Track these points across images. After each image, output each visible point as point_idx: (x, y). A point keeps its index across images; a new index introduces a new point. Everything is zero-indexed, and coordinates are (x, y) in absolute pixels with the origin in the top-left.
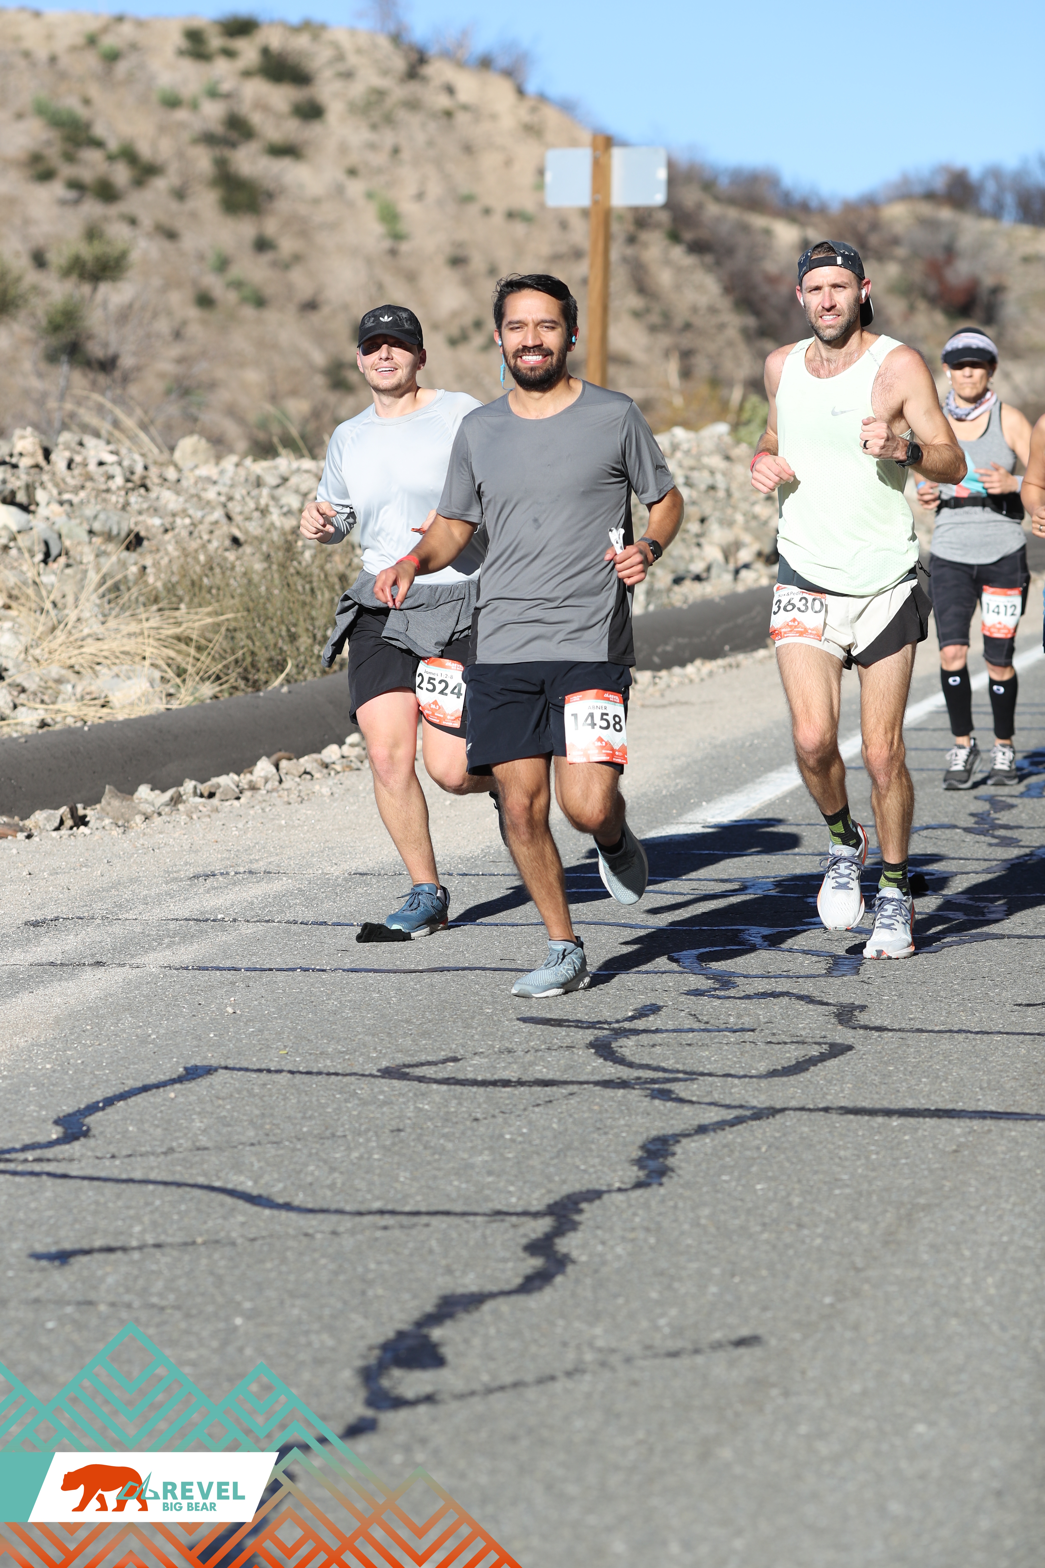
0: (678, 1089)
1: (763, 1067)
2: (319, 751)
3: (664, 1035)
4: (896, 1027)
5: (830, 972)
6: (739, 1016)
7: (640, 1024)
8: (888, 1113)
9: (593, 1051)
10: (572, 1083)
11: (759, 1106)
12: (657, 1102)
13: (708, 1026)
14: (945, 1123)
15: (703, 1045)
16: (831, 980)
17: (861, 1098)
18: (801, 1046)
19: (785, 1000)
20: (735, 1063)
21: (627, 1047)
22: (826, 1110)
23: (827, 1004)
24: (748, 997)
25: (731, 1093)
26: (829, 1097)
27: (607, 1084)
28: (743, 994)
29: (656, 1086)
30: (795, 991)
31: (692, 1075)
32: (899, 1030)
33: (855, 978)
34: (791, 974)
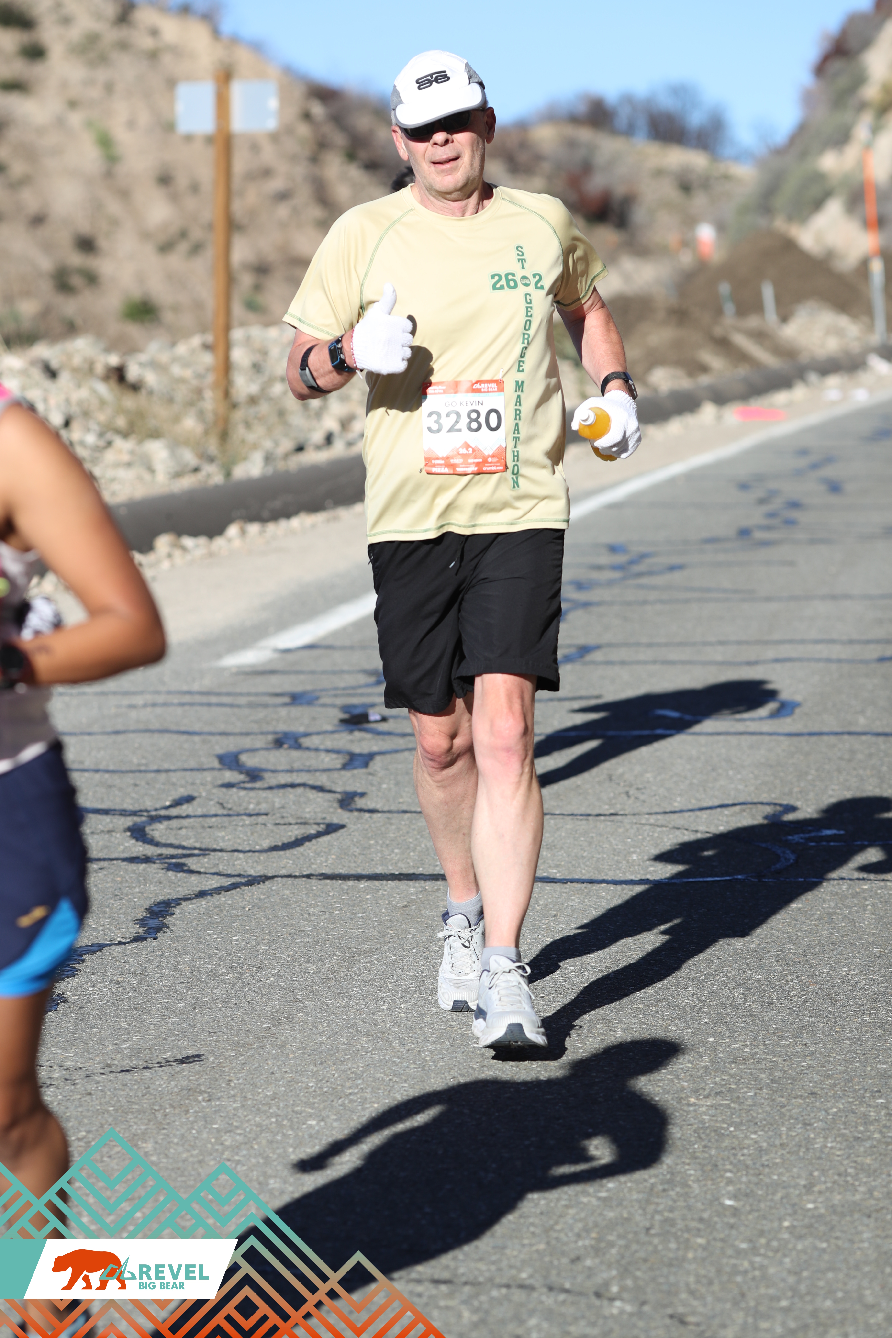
0: (192, 863)
1: (266, 844)
3: (192, 820)
4: (386, 809)
5: (345, 767)
6: (258, 803)
7: (174, 812)
8: (359, 878)
9: (129, 834)
10: (104, 860)
11: (254, 874)
12: (170, 873)
13: (231, 812)
14: (403, 885)
15: (222, 827)
16: (343, 773)
17: (340, 867)
18: (302, 826)
19: (300, 790)
20: (244, 841)
21: (158, 831)
22: (308, 876)
23: (334, 792)
24: (271, 788)
25: (234, 865)
26: (314, 866)
27: (132, 860)
28: (266, 785)
29: (174, 861)
30: (311, 782)
31: (205, 851)
32: (388, 812)
33: (363, 771)
34: (311, 768)
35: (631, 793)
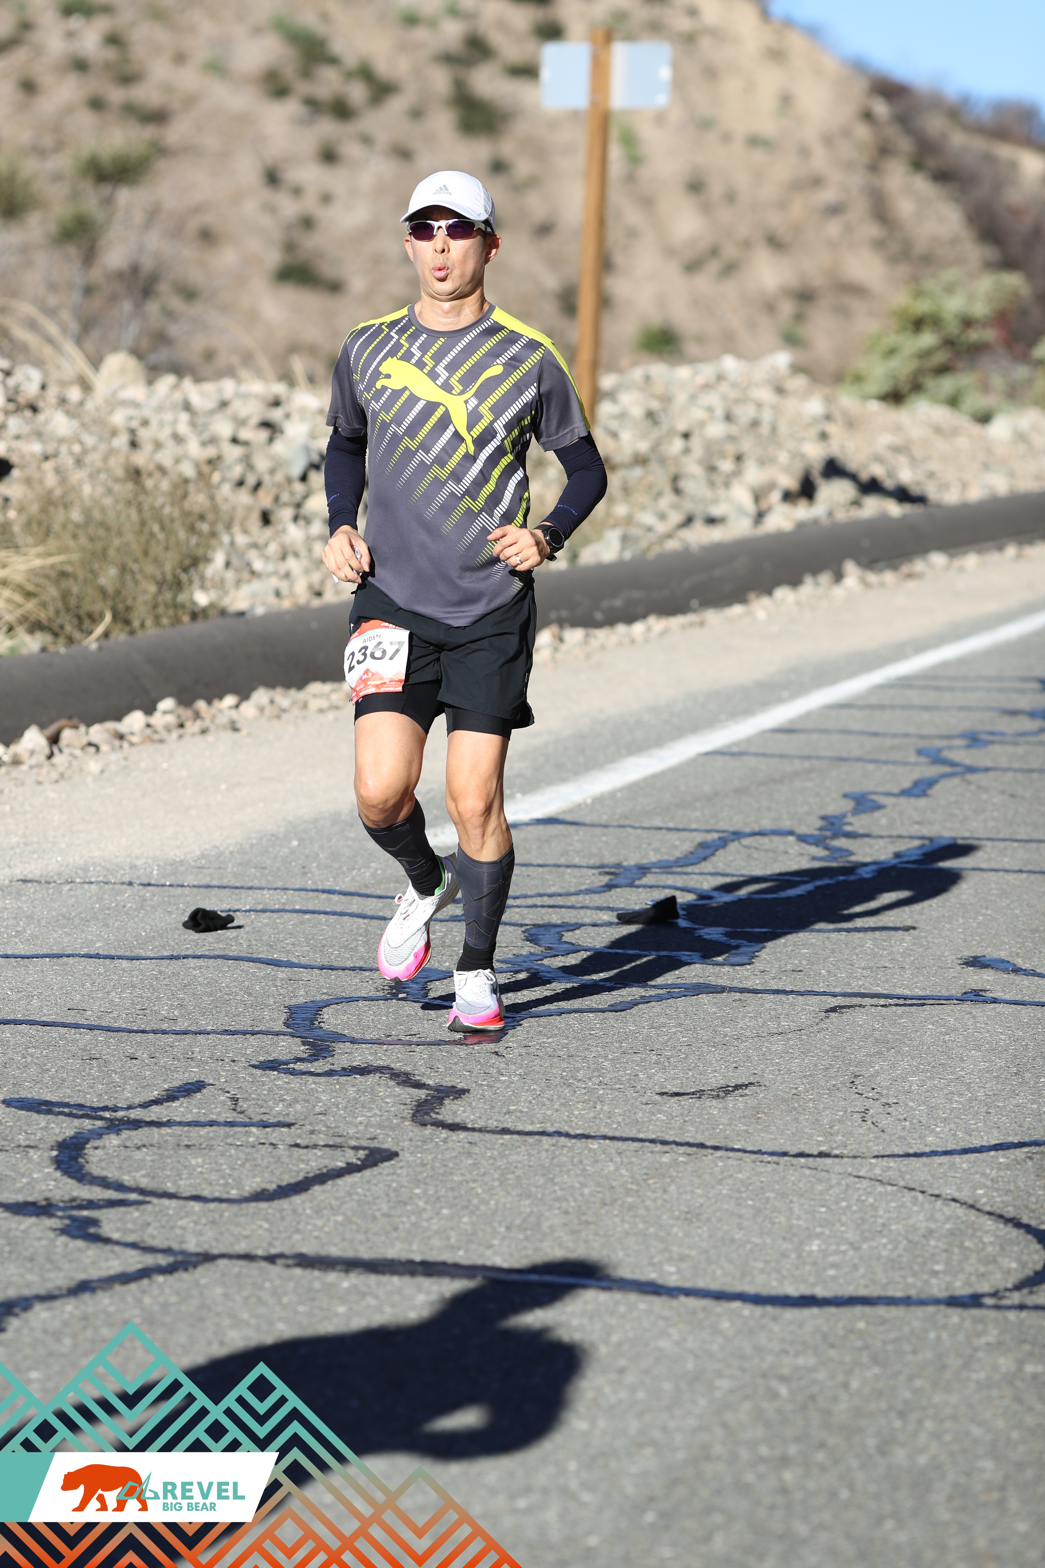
0: (110, 1220)
1: (252, 1184)
2: (119, 718)
3: (169, 1130)
4: (479, 1123)
6: (292, 1103)
7: (153, 1112)
8: (350, 1265)
9: (54, 1153)
11: (192, 1249)
12: (61, 1240)
13: (239, 1118)
15: (206, 1147)
16: (457, 1049)
18: (331, 1152)
19: (373, 1079)
20: (222, 1177)
21: (103, 1149)
22: (274, 1259)
23: (422, 1086)
24: (330, 1073)
25: (171, 1228)
26: (297, 1237)
27: (22, 1208)
28: (327, 1067)
29: (83, 1214)
30: (397, 1066)
31: (147, 1196)
32: (480, 1130)
33: (492, 1047)
34: (415, 1039)
35: (871, 1112)
